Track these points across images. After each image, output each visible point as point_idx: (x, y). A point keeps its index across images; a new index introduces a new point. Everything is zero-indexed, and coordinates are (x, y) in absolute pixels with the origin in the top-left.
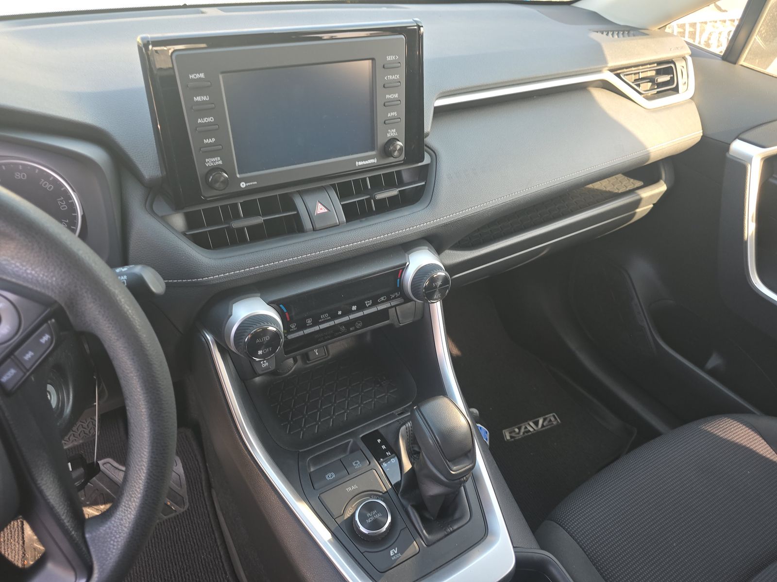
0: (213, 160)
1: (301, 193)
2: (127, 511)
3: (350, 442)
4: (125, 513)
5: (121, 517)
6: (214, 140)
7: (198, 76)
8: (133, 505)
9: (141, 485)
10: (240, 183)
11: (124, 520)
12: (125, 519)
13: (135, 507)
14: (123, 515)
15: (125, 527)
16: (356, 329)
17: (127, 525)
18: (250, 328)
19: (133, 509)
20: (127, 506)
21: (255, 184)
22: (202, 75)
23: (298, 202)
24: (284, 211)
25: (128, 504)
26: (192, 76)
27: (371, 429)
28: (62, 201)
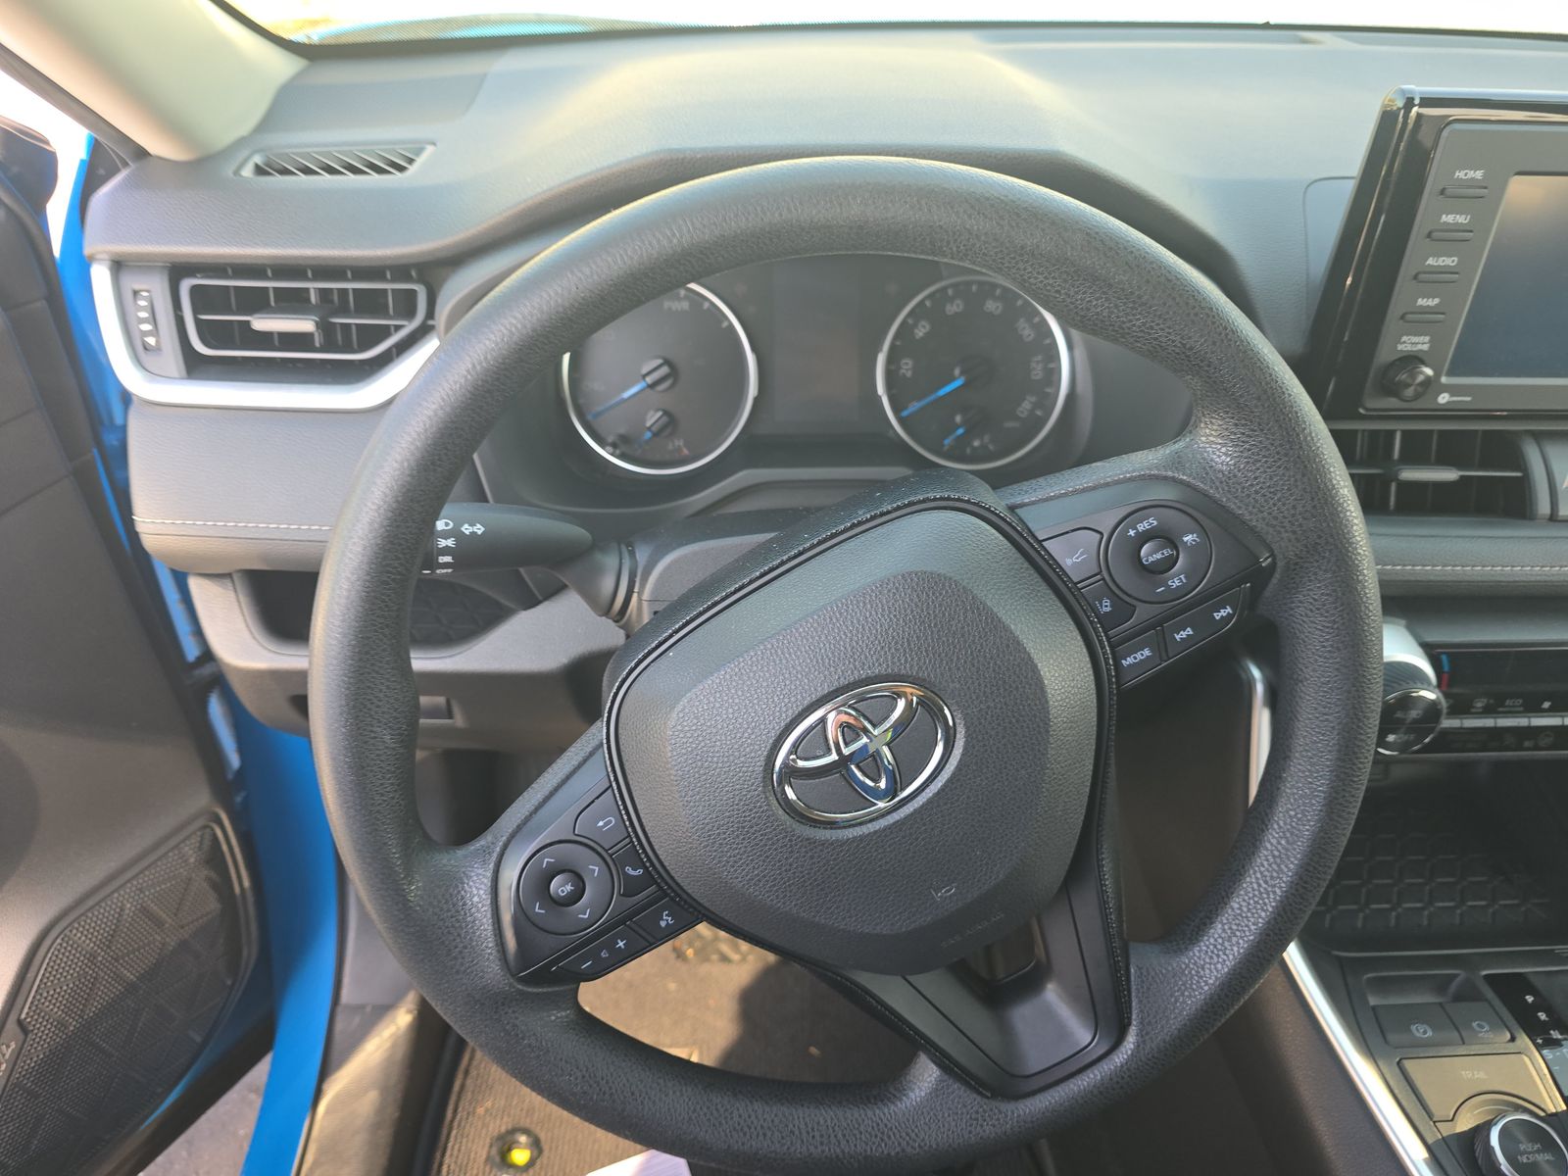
0: (1415, 339)
1: (1539, 437)
2: (1218, 956)
3: (1456, 976)
4: (1211, 958)
5: (1202, 962)
6: (1437, 301)
7: (1471, 174)
8: (1232, 950)
9: (1260, 920)
10: (1441, 393)
11: (1207, 971)
12: (1210, 969)
13: (1236, 954)
14: (1208, 960)
15: (1206, 983)
16: (1537, 748)
17: (1211, 981)
18: (1395, 685)
19: (1231, 957)
20: (1219, 947)
21: (1467, 402)
22: (1479, 174)
23: (1532, 453)
24: (1482, 466)
25: (1222, 945)
26: (1460, 174)
27: (1507, 968)
28: (1038, 362)
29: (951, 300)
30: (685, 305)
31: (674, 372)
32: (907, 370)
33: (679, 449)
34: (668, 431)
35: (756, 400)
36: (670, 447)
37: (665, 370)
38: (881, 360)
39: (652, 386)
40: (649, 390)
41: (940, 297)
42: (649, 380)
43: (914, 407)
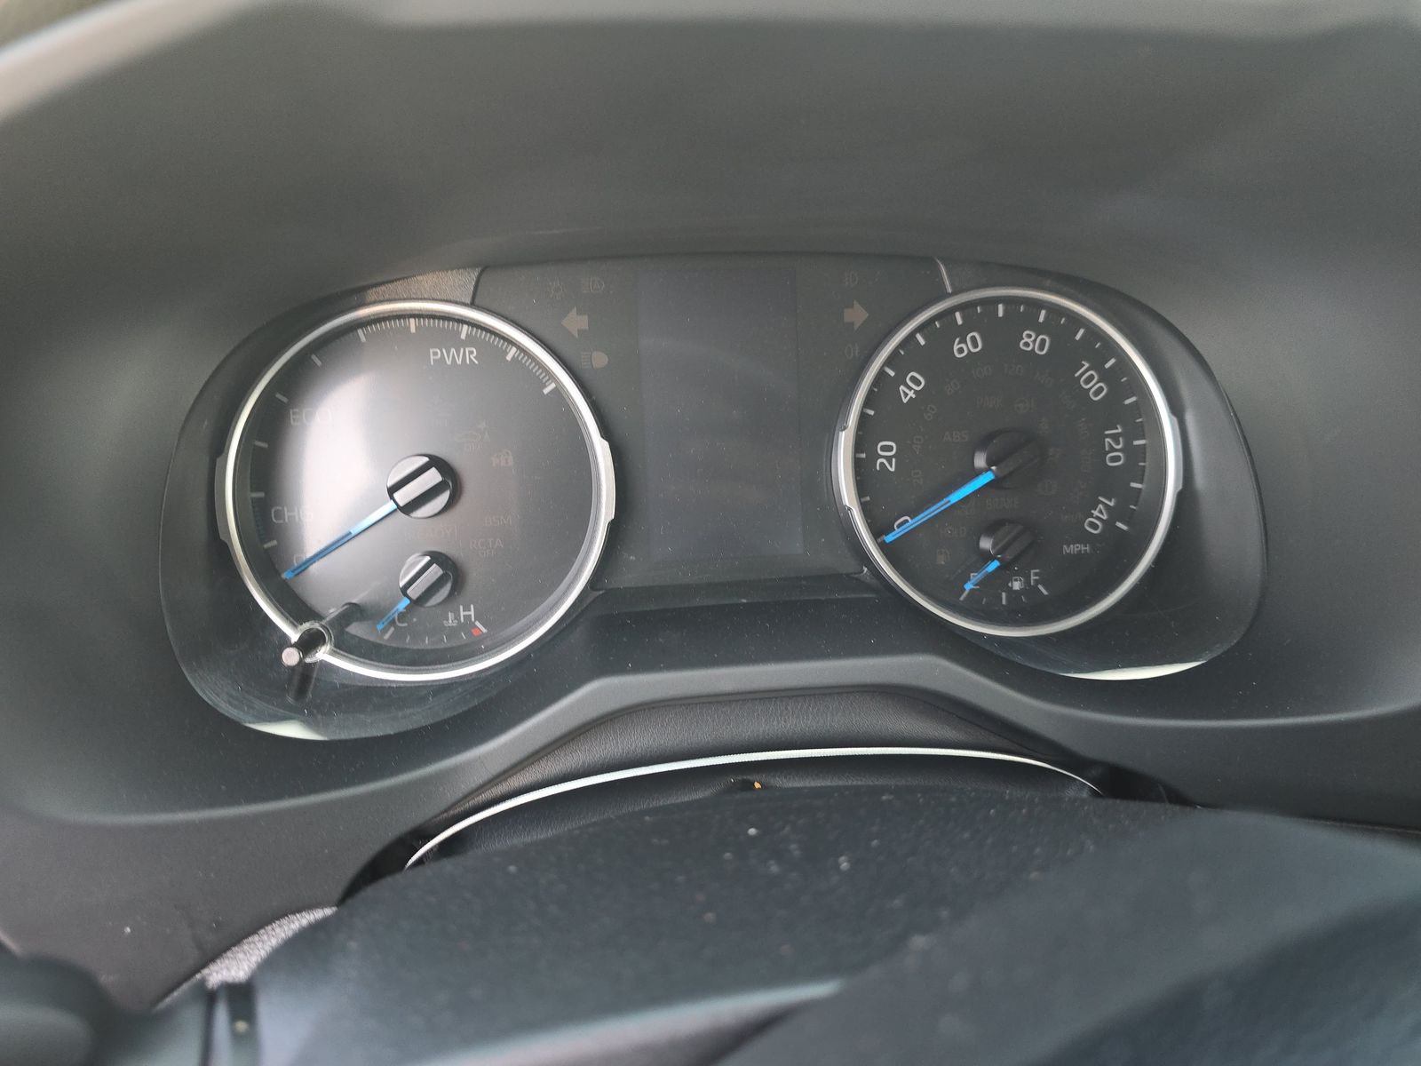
28: (1115, 438)
29: (962, 333)
30: (471, 354)
31: (451, 480)
32: (889, 459)
33: (467, 625)
34: (445, 591)
35: (614, 527)
36: (451, 621)
37: (432, 477)
38: (845, 442)
39: (409, 508)
40: (400, 514)
41: (941, 330)
42: (403, 496)
43: (905, 525)
